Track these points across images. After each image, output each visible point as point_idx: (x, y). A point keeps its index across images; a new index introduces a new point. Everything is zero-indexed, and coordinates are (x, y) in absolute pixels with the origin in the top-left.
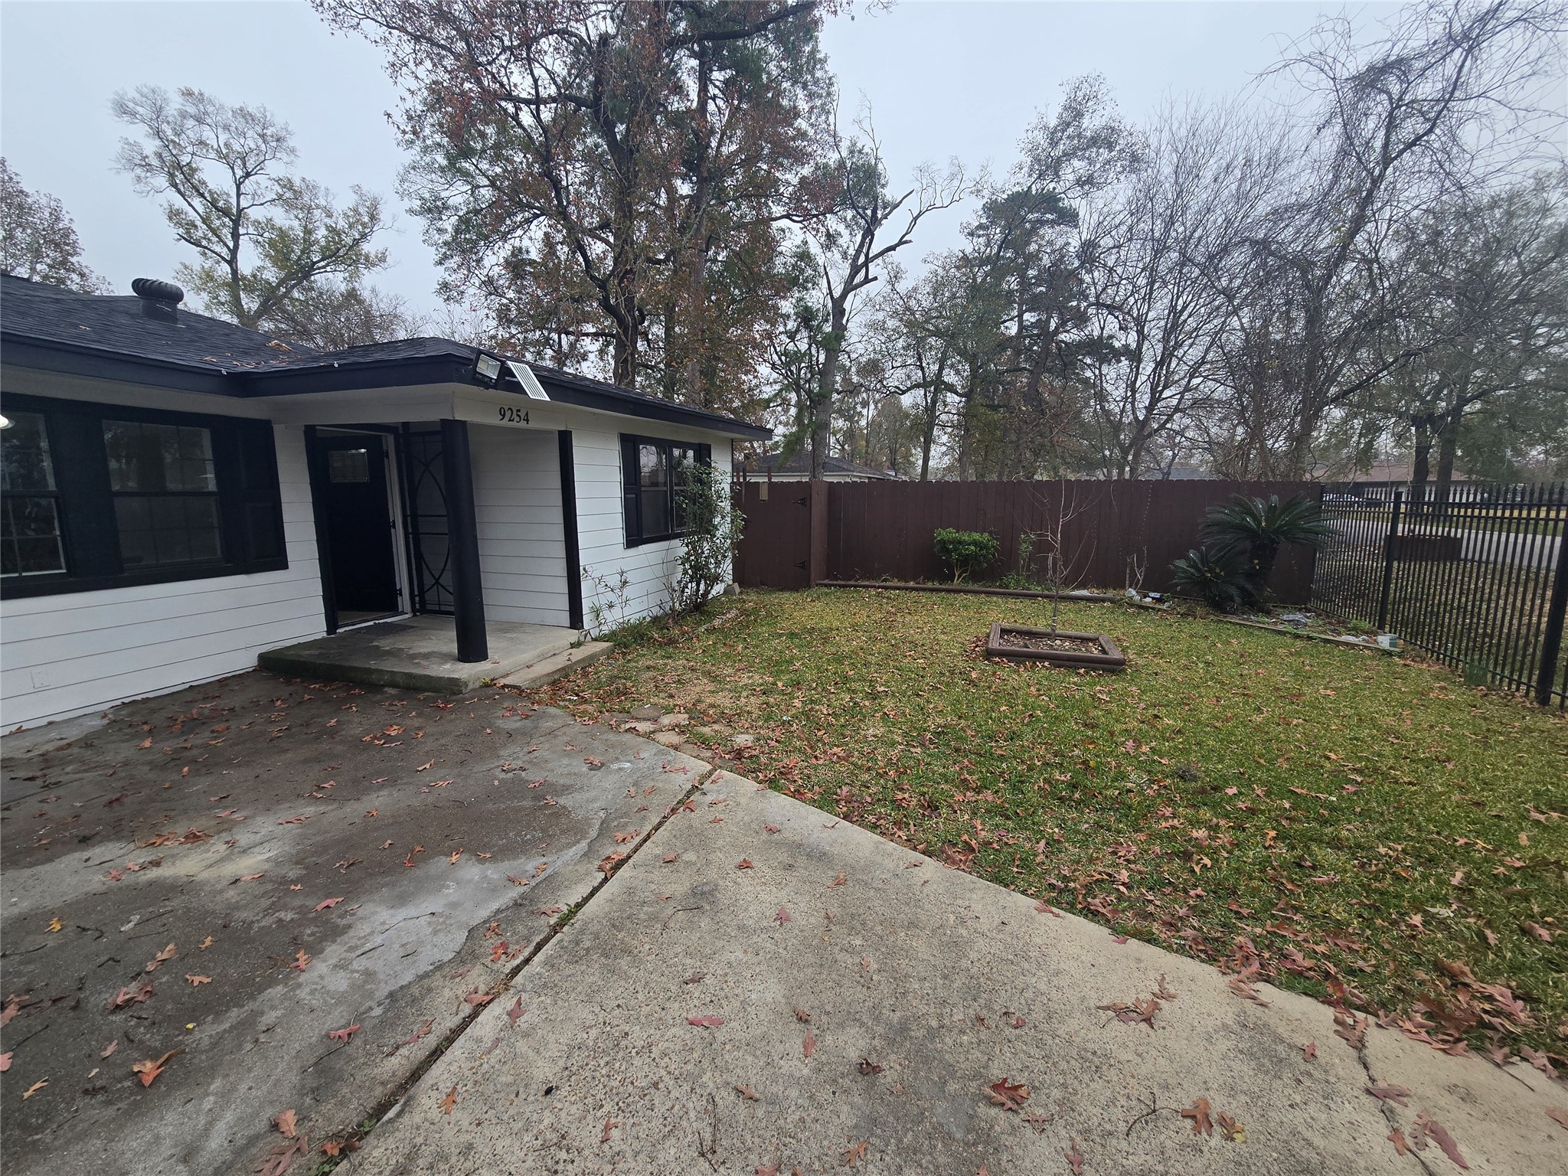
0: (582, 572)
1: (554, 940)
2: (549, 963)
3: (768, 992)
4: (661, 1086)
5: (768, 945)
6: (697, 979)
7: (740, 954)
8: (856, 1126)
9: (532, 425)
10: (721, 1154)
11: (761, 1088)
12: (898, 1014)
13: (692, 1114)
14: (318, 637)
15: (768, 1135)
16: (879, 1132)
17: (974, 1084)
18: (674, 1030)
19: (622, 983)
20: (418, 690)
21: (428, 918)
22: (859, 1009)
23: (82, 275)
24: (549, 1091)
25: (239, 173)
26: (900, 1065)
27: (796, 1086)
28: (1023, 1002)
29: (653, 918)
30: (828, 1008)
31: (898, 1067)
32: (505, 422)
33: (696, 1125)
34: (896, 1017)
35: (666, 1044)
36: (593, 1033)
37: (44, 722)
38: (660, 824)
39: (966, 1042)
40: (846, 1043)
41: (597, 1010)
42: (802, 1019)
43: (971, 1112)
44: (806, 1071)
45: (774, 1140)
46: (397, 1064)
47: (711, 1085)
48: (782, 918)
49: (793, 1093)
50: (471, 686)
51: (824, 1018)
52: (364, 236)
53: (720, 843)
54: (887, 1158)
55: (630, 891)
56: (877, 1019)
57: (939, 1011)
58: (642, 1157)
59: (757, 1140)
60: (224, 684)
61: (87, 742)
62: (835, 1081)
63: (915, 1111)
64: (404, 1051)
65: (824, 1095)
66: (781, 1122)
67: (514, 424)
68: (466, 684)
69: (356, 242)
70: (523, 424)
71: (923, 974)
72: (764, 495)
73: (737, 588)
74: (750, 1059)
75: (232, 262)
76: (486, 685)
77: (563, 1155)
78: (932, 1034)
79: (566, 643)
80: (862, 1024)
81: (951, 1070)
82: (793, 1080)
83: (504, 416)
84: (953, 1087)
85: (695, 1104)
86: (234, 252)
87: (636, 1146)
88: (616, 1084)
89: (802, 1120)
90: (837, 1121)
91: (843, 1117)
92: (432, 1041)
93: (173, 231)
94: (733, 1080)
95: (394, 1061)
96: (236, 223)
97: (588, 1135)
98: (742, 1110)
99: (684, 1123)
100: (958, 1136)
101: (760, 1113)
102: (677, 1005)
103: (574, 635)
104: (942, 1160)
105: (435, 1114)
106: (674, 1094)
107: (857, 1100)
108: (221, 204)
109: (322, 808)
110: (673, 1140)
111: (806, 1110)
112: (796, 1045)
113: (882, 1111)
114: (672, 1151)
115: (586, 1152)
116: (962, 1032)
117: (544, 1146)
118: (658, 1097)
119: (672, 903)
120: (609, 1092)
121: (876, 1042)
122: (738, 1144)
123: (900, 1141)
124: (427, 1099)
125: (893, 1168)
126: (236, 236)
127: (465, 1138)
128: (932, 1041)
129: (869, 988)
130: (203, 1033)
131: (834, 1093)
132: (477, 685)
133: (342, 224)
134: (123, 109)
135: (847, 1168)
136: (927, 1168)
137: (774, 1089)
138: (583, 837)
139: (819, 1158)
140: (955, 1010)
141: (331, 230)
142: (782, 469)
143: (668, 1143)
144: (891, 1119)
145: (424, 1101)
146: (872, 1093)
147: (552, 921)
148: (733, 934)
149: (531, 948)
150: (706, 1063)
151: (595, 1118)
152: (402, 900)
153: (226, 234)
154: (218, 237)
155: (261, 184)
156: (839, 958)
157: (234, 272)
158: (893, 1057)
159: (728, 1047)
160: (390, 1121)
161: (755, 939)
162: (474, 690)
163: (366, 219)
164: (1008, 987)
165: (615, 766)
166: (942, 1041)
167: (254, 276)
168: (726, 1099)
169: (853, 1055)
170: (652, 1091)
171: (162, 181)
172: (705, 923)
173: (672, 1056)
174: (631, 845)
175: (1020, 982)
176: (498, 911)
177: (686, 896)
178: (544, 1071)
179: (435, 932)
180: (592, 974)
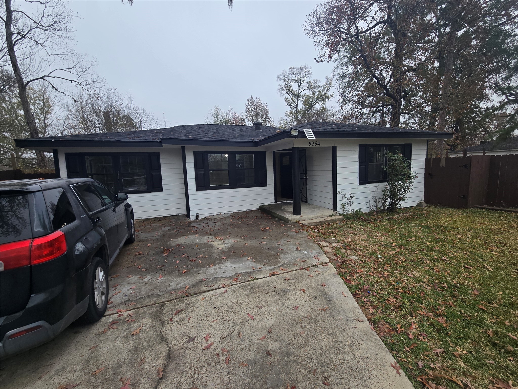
0: (337, 192)
1: (245, 283)
2: (239, 287)
3: (270, 321)
4: (230, 321)
5: (284, 312)
6: (260, 308)
7: (275, 309)
8: (250, 360)
9: (320, 146)
10: (223, 340)
11: (244, 337)
12: (294, 350)
13: (228, 330)
14: (273, 203)
15: (234, 345)
16: (253, 366)
17: (289, 381)
18: (244, 314)
19: (246, 299)
20: (281, 220)
21: (233, 268)
22: (285, 341)
23: (269, 119)
24: (215, 308)
25: (299, 84)
26: (277, 360)
27: (250, 342)
28: (338, 381)
29: (267, 290)
30: (279, 335)
31: (276, 360)
32: (311, 146)
33: (226, 333)
34: (292, 350)
35: (239, 315)
36: (232, 304)
37: (224, 213)
38: (296, 270)
39: (302, 372)
40: (272, 344)
41: (237, 300)
42: (270, 332)
43: (279, 385)
44: (256, 342)
45: (234, 347)
46: (204, 288)
47: (237, 328)
48: (296, 308)
49: (248, 343)
50: (292, 221)
51: (275, 336)
52: (327, 91)
53: (305, 282)
54: (248, 372)
55: (270, 282)
56: (286, 347)
57: (306, 359)
58: (213, 329)
59: (231, 344)
60: (252, 211)
61: (225, 218)
62: (259, 349)
63: (267, 371)
64: (207, 287)
65: (253, 349)
66: (239, 346)
67: (314, 146)
68: (291, 221)
69: (326, 93)
70: (318, 146)
71: (315, 348)
72: (443, 162)
73: (424, 204)
74: (249, 330)
75: (296, 108)
76: (296, 222)
77: (205, 319)
78: (296, 362)
79: (327, 214)
80: (282, 344)
81: (288, 373)
82: (251, 341)
83: (311, 144)
84: (283, 376)
85: (231, 329)
86: (297, 105)
87: (215, 327)
88: (224, 315)
89: (243, 349)
90: (248, 356)
91: (251, 356)
92: (212, 288)
93: (285, 103)
94: (241, 331)
95: (205, 288)
96: (298, 97)
97: (211, 319)
98: (236, 337)
99: (225, 330)
100: (268, 385)
101: (238, 341)
102: (250, 309)
103: (331, 212)
104: (257, 385)
105: (200, 299)
106: (230, 324)
107: (258, 356)
108: (295, 93)
109: (241, 240)
110: (220, 331)
111: (246, 348)
112: (261, 335)
113: (260, 363)
114: (218, 333)
115: (208, 321)
116: (305, 369)
117: (205, 316)
118: (227, 322)
119: (275, 289)
120: (222, 316)
121: (279, 351)
122: (228, 342)
123: (255, 372)
124: (201, 297)
125: (246, 375)
126: (298, 101)
127: (199, 306)
128: (293, 363)
129: (295, 339)
130: (194, 270)
131: (255, 351)
132: (294, 222)
133: (322, 89)
134: (279, 78)
135: (238, 365)
136: (252, 382)
137: (246, 339)
138: (276, 265)
139: (236, 358)
140: (311, 363)
141: (319, 92)
142: (493, 149)
143: (219, 331)
144: (259, 367)
145: (201, 296)
146: (263, 358)
147: (250, 279)
148: (279, 304)
149: (240, 282)
150: (241, 324)
151: (215, 318)
152: (233, 263)
153: (296, 100)
154: (294, 102)
155: (304, 85)
156: (297, 327)
157: (297, 110)
158: (278, 357)
159: (248, 324)
160: (195, 296)
161: (283, 308)
162: (293, 223)
163: (328, 86)
164: (339, 373)
165: (302, 252)
166: (296, 366)
167: (301, 110)
168: (236, 332)
169: (270, 348)
170: (228, 321)
171: (285, 92)
172: (276, 298)
173: (238, 318)
174: (282, 272)
175: (344, 376)
176: (244, 272)
177: (280, 290)
178: (218, 304)
179: (231, 271)
180: (243, 293)
